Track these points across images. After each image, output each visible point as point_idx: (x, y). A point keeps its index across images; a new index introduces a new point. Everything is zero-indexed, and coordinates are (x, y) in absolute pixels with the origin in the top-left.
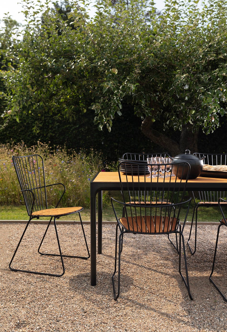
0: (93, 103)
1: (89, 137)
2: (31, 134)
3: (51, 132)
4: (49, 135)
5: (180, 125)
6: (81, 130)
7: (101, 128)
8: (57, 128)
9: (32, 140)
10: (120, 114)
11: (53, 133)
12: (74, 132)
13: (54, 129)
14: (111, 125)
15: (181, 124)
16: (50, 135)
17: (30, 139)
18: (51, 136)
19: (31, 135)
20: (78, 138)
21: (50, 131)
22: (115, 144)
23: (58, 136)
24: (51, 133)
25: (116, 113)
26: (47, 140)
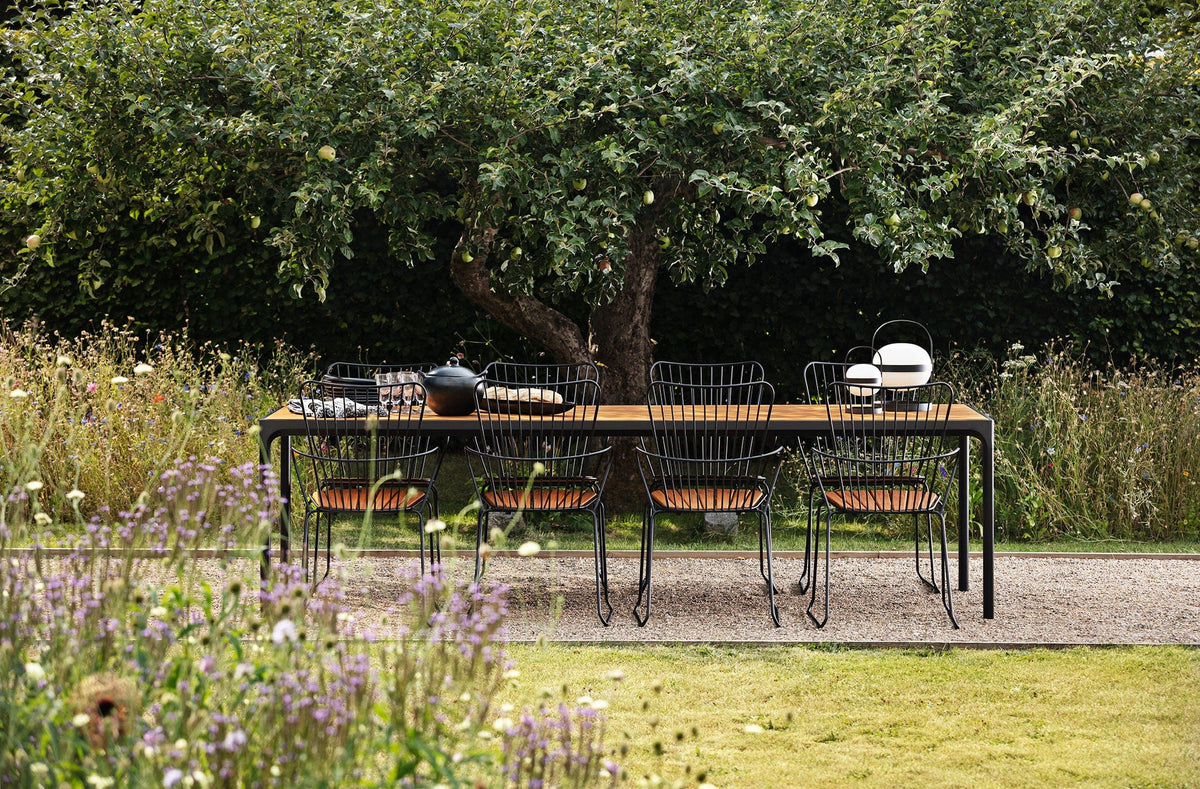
0: (276, 228)
1: (277, 291)
2: (48, 282)
3: (125, 272)
4: (118, 282)
5: (526, 281)
6: (246, 264)
7: (299, 291)
8: (148, 256)
9: (50, 306)
10: (349, 254)
11: (133, 275)
12: (217, 271)
13: (138, 262)
14: (326, 282)
15: (530, 275)
16: (122, 285)
17: (42, 299)
18: (127, 288)
19: (48, 286)
20: (232, 294)
21: (122, 267)
22: (376, 319)
23: (154, 288)
24: (125, 278)
25: (338, 251)
26: (109, 303)
